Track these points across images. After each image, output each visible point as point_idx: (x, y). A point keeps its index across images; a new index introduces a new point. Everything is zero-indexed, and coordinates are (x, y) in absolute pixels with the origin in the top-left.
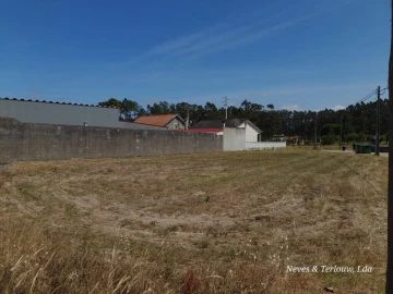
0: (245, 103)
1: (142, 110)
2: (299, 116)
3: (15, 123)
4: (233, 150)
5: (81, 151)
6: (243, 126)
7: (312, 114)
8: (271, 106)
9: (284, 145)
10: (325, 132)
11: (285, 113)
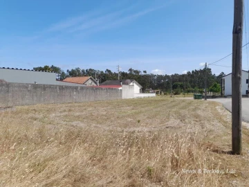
0: (130, 70)
1: (63, 73)
2: (160, 77)
3: (4, 83)
4: (128, 98)
5: (42, 99)
6: (132, 84)
7: (167, 77)
8: (145, 72)
9: (154, 95)
10: (175, 87)
11: (152, 76)
